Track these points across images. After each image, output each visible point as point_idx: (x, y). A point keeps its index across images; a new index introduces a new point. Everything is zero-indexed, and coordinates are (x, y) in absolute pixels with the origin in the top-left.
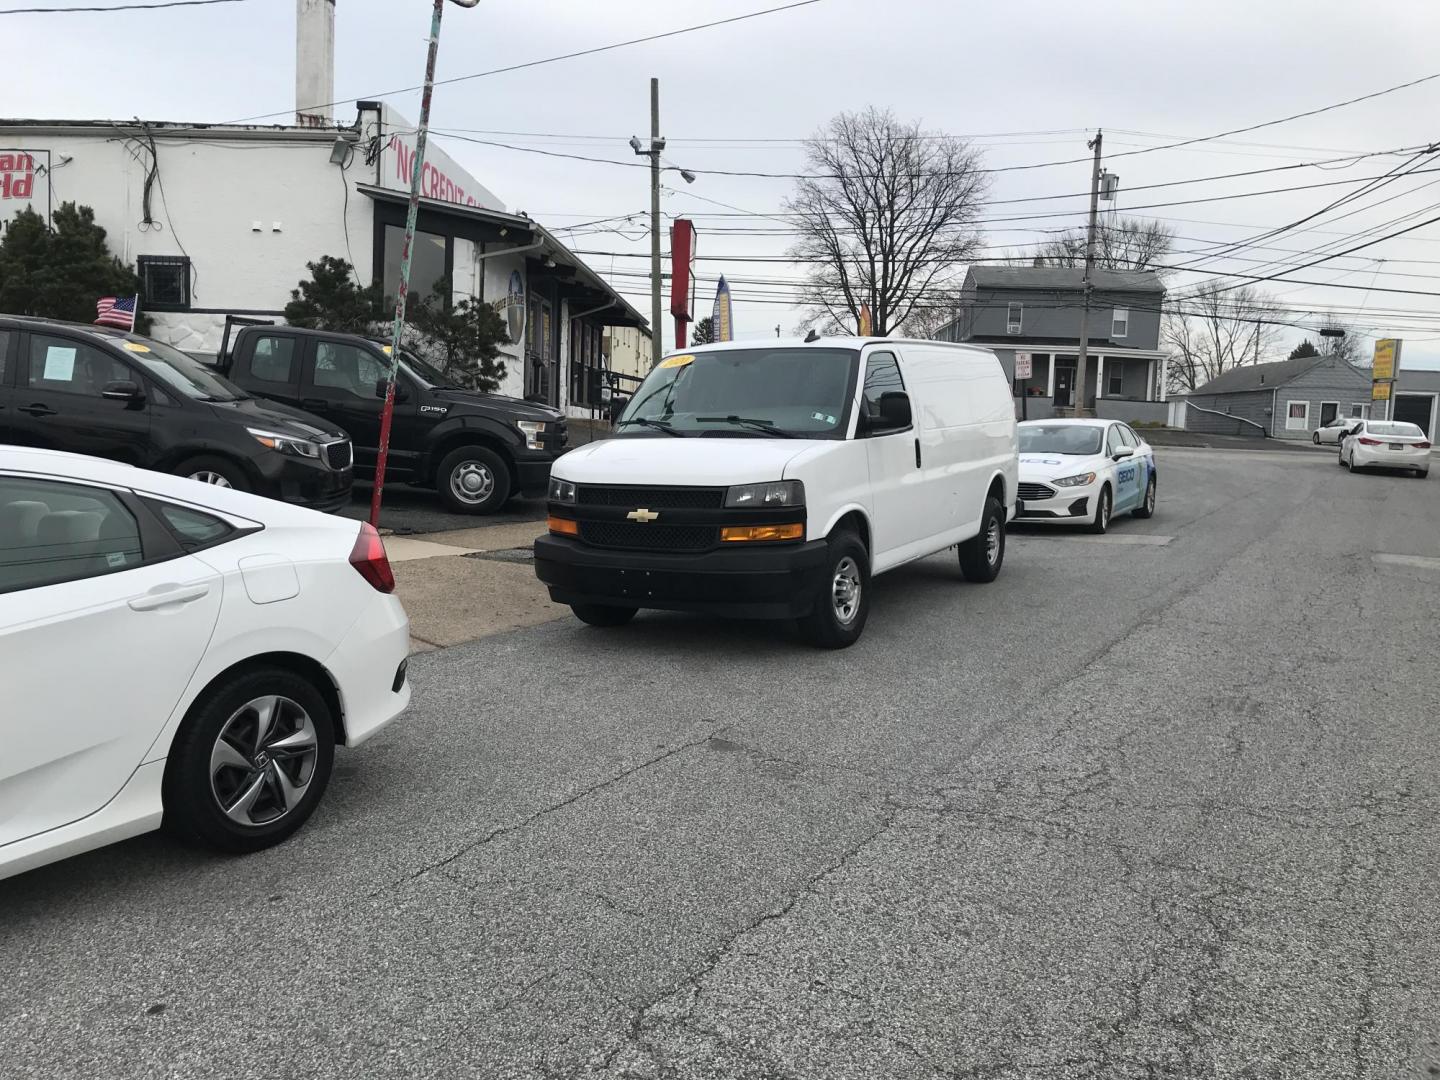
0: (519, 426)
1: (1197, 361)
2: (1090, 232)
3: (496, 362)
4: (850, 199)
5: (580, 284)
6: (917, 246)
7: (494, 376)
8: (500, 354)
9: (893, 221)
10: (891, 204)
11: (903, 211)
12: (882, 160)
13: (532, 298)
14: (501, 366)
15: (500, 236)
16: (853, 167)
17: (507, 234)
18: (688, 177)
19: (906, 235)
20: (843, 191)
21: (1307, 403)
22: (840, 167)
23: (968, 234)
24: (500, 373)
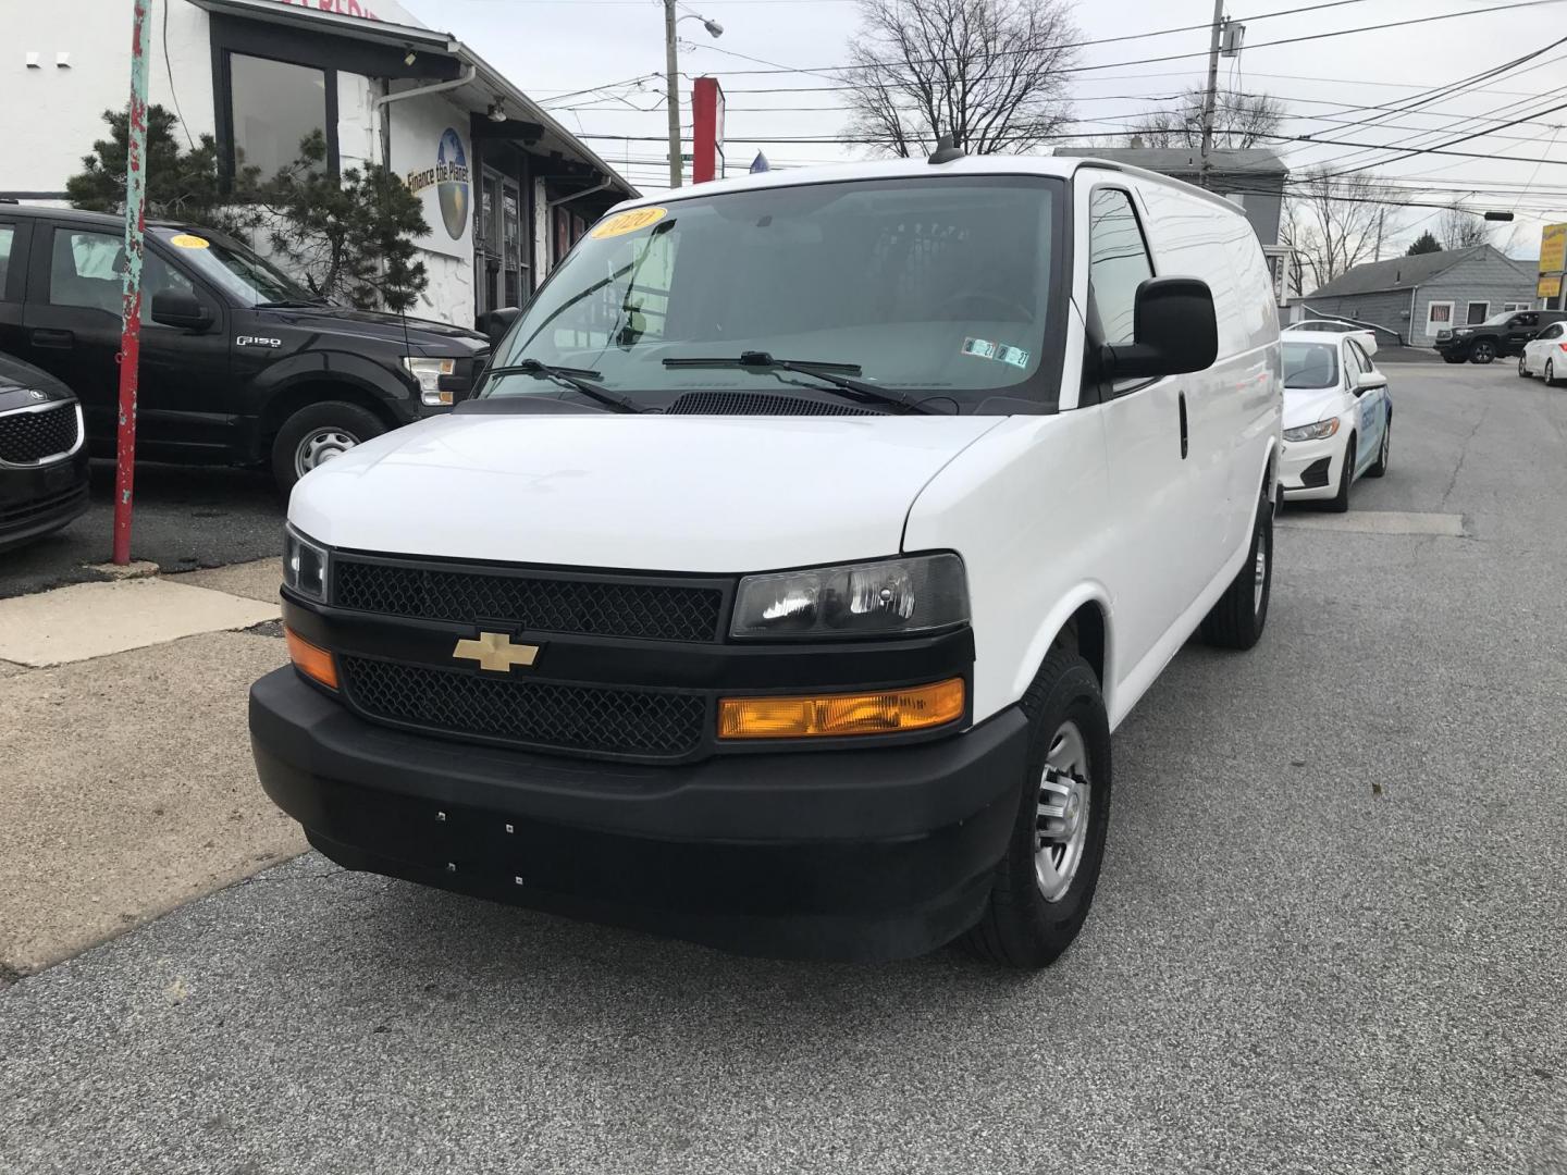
0: (407, 365)
1: (1304, 259)
2: (1209, 97)
3: (410, 264)
4: (913, 69)
5: (556, 155)
6: (994, 125)
7: (409, 285)
8: (415, 250)
9: (965, 94)
10: (962, 74)
11: (978, 80)
12: (952, 20)
13: (484, 174)
14: (420, 269)
15: (406, 65)
16: (917, 29)
17: (414, 63)
18: (713, 29)
19: (981, 110)
20: (905, 59)
21: (1452, 304)
22: (901, 29)
23: (1056, 109)
24: (417, 281)
